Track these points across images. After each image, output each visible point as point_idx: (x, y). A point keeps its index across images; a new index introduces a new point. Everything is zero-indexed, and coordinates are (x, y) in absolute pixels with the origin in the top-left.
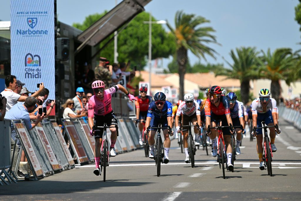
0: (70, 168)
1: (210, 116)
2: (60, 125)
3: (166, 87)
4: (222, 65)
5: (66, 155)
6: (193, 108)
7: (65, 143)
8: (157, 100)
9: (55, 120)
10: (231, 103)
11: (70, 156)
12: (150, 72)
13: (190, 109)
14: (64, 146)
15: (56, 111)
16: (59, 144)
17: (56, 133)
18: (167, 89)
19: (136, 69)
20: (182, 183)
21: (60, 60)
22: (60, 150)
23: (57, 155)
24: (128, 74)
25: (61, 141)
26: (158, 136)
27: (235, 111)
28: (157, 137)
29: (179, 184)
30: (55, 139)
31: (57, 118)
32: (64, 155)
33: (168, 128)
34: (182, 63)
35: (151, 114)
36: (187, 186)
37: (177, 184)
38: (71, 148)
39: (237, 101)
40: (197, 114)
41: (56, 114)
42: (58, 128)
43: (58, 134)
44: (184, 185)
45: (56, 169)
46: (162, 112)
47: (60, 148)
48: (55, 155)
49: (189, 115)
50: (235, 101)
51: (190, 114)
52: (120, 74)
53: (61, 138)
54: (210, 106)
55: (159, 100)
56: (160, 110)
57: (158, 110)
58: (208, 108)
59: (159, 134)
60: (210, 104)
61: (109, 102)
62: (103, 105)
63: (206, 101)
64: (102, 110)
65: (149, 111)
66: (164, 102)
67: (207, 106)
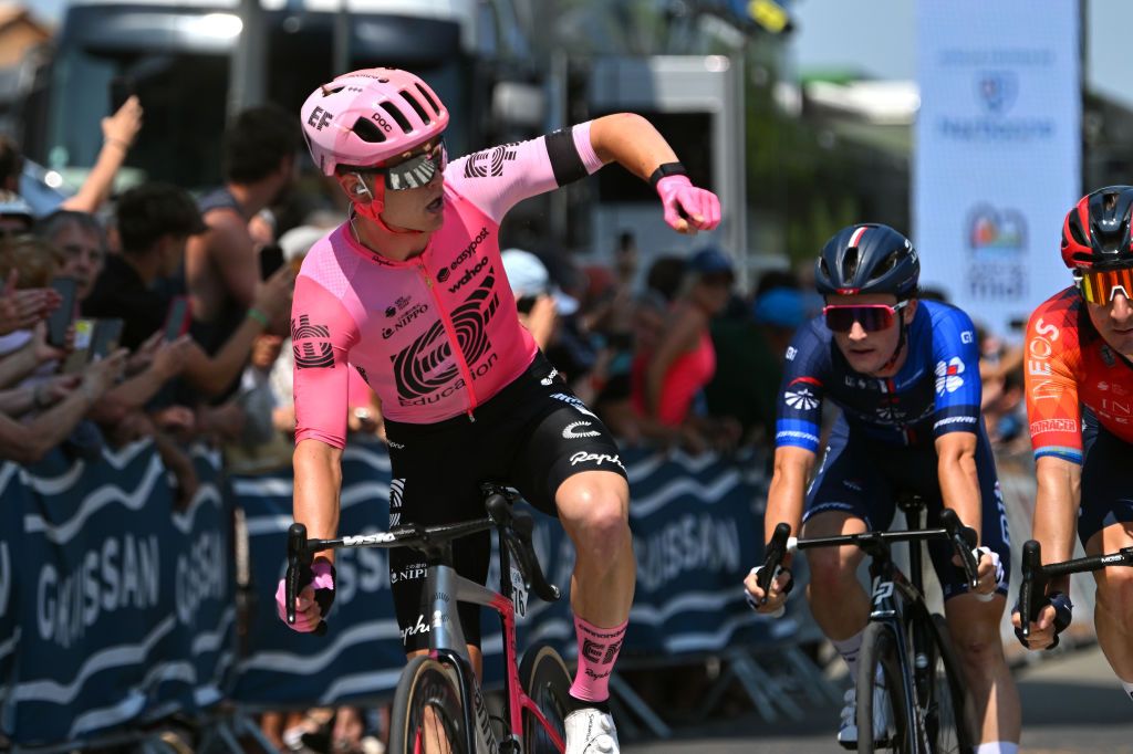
8: (836, 292)
46: (895, 399)
54: (1067, 363)
55: (851, 292)
56: (882, 383)
57: (862, 384)
58: (1051, 385)
59: (885, 592)
60: (1067, 346)
61: (475, 272)
62: (426, 306)
63: (1040, 321)
64: (433, 353)
65: (791, 399)
66: (901, 305)
67: (1047, 365)
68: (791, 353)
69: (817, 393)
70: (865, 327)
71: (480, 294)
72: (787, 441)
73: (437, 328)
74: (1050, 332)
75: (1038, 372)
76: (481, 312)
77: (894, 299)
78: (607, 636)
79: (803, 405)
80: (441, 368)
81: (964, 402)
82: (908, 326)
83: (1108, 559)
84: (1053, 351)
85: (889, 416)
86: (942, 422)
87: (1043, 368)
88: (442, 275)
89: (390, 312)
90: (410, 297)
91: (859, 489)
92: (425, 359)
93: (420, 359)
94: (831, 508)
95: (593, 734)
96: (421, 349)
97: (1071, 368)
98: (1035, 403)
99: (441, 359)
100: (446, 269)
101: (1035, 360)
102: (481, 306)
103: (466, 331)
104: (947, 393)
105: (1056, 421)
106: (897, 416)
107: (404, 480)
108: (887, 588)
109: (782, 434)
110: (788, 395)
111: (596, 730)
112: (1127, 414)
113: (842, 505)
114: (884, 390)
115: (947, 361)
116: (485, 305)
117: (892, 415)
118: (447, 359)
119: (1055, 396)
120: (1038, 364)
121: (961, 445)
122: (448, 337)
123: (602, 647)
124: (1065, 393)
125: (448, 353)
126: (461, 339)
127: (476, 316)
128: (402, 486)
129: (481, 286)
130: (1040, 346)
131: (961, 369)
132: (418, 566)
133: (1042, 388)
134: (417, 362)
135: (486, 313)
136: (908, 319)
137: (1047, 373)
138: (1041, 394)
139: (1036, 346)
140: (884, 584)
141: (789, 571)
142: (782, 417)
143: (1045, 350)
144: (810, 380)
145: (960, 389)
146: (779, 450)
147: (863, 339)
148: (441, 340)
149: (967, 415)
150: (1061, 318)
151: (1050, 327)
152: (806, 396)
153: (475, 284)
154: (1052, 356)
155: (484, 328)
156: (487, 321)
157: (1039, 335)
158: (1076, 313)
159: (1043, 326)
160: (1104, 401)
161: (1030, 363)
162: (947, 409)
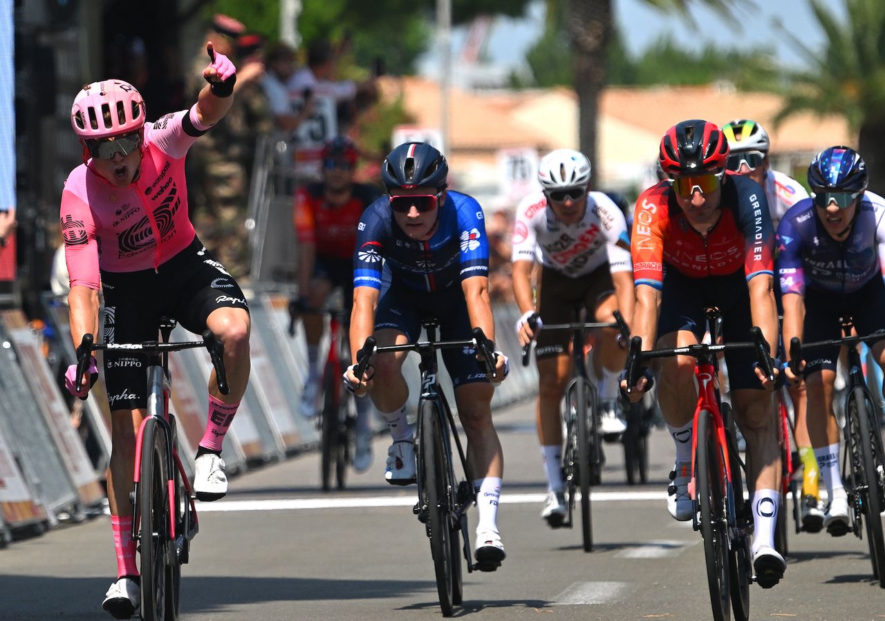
0: (82, 515)
1: (659, 283)
2: (37, 324)
3: (515, 152)
4: (771, 51)
5: (66, 457)
6: (589, 232)
7: (59, 405)
8: (400, 187)
9: (15, 298)
10: (832, 208)
11: (84, 462)
12: (443, 85)
13: (573, 232)
14: (55, 417)
15: (20, 260)
16: (33, 408)
17: (18, 360)
18: (522, 162)
19: (380, 69)
20: (592, 585)
21: (39, 30)
22: (36, 434)
23: (25, 460)
24: (346, 90)
25: (42, 397)
26: (424, 391)
27: (861, 248)
28: (422, 398)
29: (574, 589)
30: (16, 386)
31: (24, 293)
32: (55, 460)
33: (474, 341)
34: (591, 41)
35: (377, 267)
36: (612, 599)
37: (567, 590)
38: (86, 426)
39: (870, 196)
40: (613, 270)
41: (19, 274)
42: (27, 335)
43: (26, 361)
44: (600, 593)
45: (21, 520)
46: (429, 255)
47: (39, 427)
48: (17, 460)
49: (570, 269)
50: (854, 196)
51: (577, 265)
52: (307, 93)
53: (44, 380)
54: (660, 228)
55: (411, 187)
56: (421, 244)
57: (407, 245)
58: (649, 241)
59: (431, 381)
60: (661, 218)
61: (166, 187)
62: (139, 209)
63: (645, 201)
64: (141, 233)
65: (363, 256)
66: (440, 194)
67: (649, 228)
68: (361, 227)
69: (381, 251)
70: (419, 209)
71: (170, 199)
72: (361, 283)
73: (145, 220)
74: (651, 208)
75: (643, 232)
76: (170, 209)
77: (436, 191)
78: (228, 409)
79: (371, 260)
80: (146, 240)
81: (481, 257)
82: (443, 207)
83: (678, 351)
84: (653, 221)
85: (424, 266)
86: (467, 270)
87: (646, 230)
88: (148, 191)
89: (119, 213)
90: (129, 204)
91: (400, 314)
92: (137, 236)
93: (134, 234)
94: (384, 327)
95: (214, 470)
96: (136, 230)
97: (662, 232)
98: (638, 251)
99: (147, 236)
100: (150, 188)
101: (641, 225)
102: (170, 206)
103: (162, 221)
104: (469, 251)
105: (651, 263)
106: (429, 266)
107: (114, 308)
108: (431, 378)
109: (358, 279)
110: (360, 253)
111: (216, 467)
112: (690, 260)
113: (391, 325)
114: (422, 249)
115: (469, 231)
116: (172, 205)
117: (426, 265)
118: (150, 236)
119: (651, 248)
120: (643, 227)
121: (481, 284)
122: (152, 224)
123: (224, 415)
124: (657, 247)
125: (151, 233)
126: (159, 225)
127: (168, 212)
128: (114, 311)
129: (170, 194)
130: (645, 216)
131: (478, 236)
132: (127, 359)
133: (644, 242)
134: (132, 236)
135: (173, 210)
136: (442, 203)
137: (648, 233)
138: (643, 246)
139: (642, 216)
140: (429, 376)
141: (373, 366)
142: (357, 268)
143: (648, 219)
144: (375, 243)
145: (478, 248)
146: (355, 289)
147: (418, 217)
148: (147, 226)
149: (483, 265)
150: (659, 199)
151: (652, 205)
152: (372, 253)
153: (166, 194)
154: (652, 223)
155: (172, 218)
156: (174, 213)
157: (644, 209)
158: (667, 197)
159: (647, 204)
160: (679, 252)
161: (638, 226)
162: (470, 261)
